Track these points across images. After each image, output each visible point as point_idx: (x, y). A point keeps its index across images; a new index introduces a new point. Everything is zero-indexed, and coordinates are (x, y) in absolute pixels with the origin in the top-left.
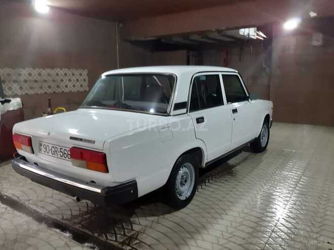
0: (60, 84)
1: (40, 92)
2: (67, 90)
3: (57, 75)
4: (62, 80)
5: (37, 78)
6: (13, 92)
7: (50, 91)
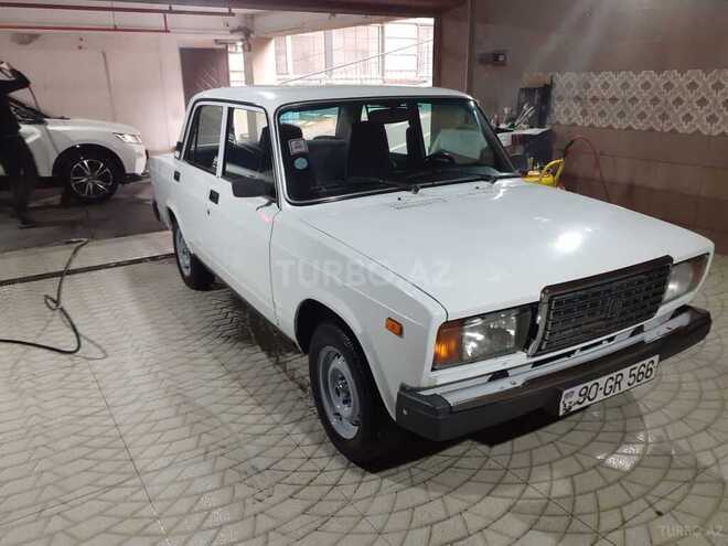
0: (671, 109)
1: (619, 124)
2: (685, 128)
3: (668, 86)
4: (678, 101)
5: (619, 93)
6: (570, 119)
7: (641, 125)
